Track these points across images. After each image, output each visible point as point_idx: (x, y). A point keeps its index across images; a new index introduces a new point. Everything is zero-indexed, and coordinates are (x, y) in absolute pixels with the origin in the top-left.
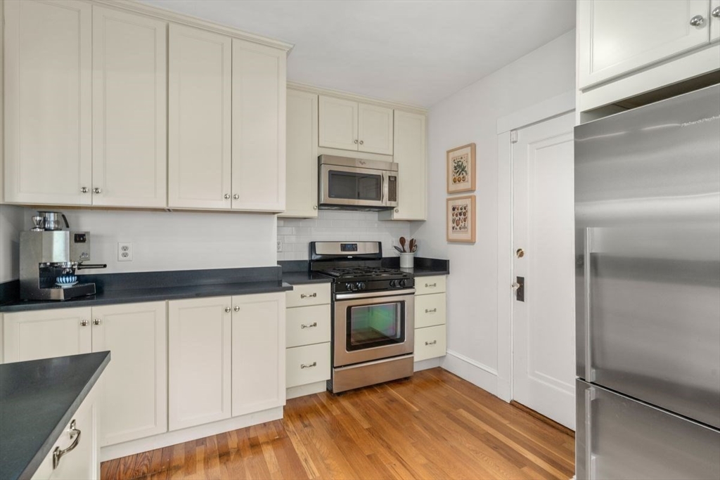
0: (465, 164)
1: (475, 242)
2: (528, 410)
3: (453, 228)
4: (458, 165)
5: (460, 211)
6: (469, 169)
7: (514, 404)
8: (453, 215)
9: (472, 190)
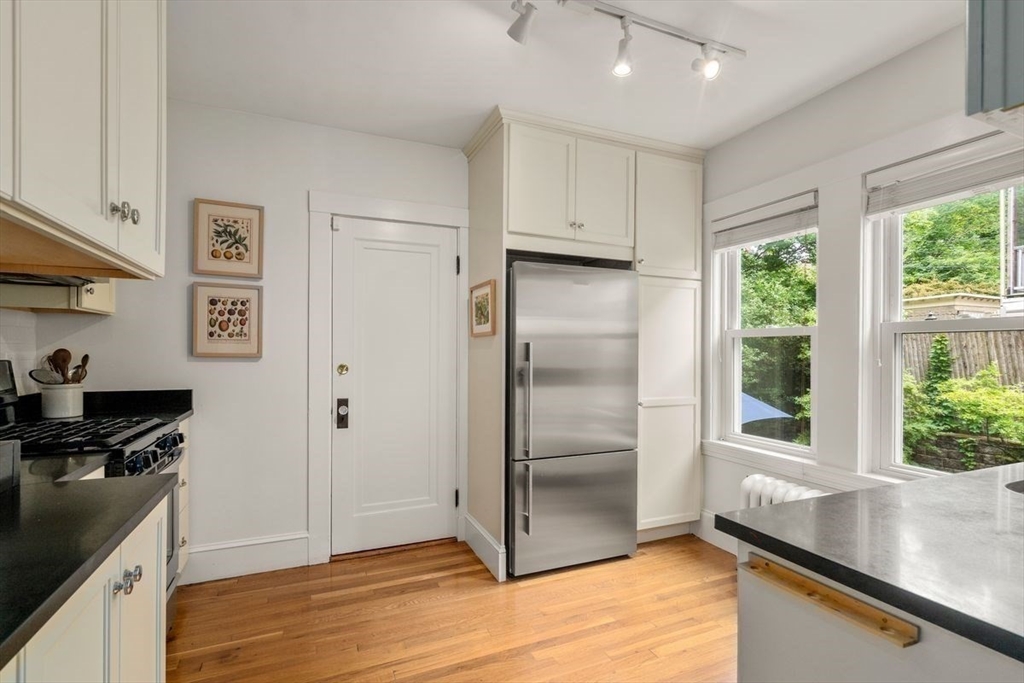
0: (242, 233)
1: (261, 357)
2: (355, 555)
3: (211, 334)
4: (225, 231)
5: (229, 306)
6: (252, 242)
7: (335, 559)
8: (211, 312)
9: (259, 277)
